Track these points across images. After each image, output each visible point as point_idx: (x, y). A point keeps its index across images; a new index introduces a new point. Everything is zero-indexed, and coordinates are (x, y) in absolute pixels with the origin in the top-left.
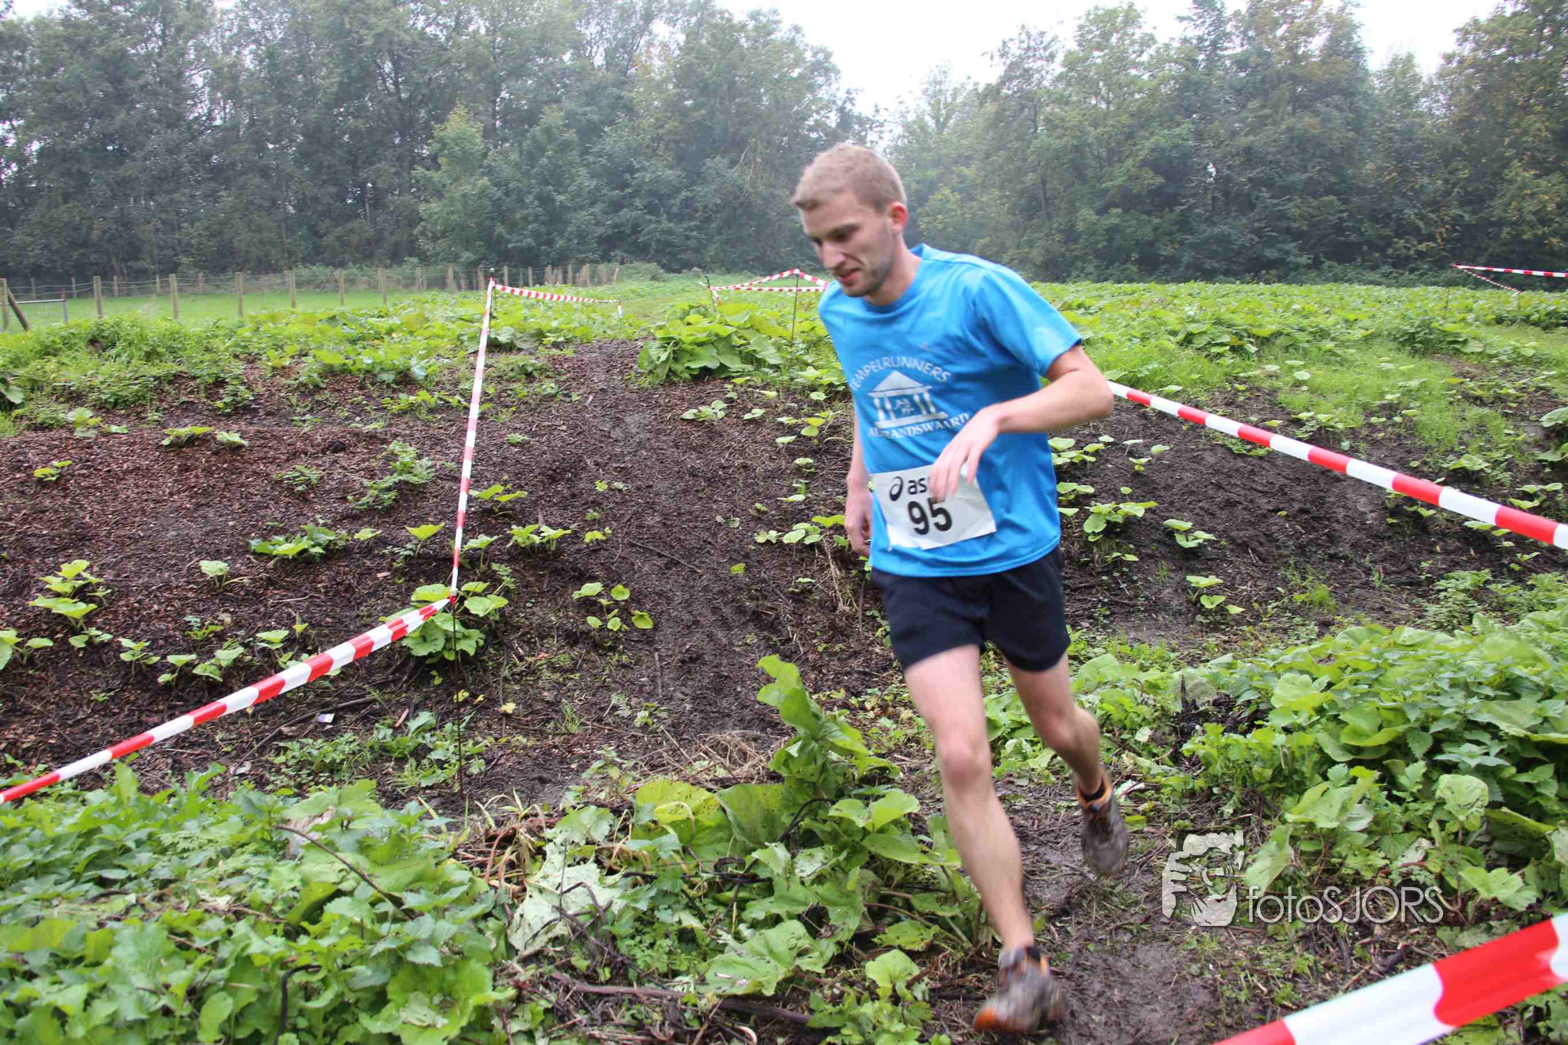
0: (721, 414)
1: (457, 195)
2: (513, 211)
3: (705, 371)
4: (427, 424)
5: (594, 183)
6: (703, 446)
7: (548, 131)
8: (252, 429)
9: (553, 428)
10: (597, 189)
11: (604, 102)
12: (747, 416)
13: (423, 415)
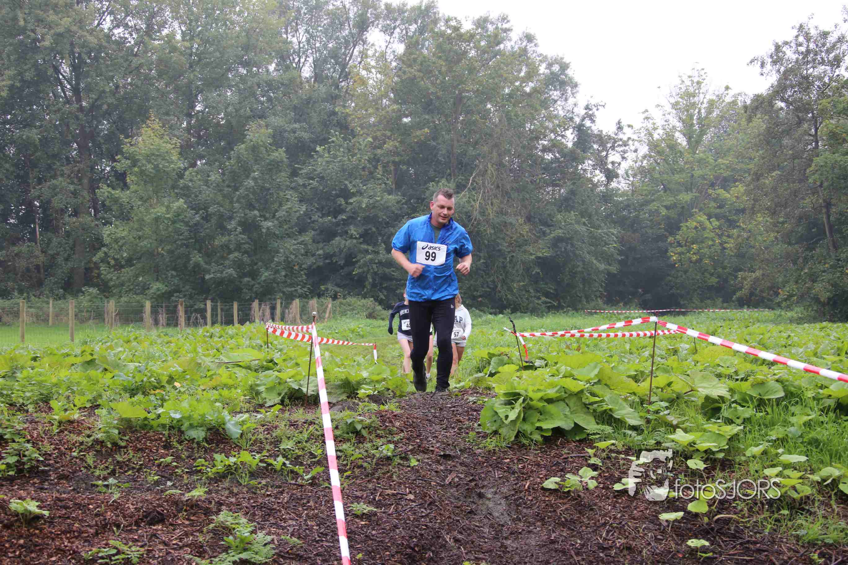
0: (592, 484)
1: (148, 219)
2: (212, 238)
3: (558, 432)
4: (252, 490)
5: (304, 208)
6: (573, 522)
7: (254, 149)
8: (49, 496)
9: (399, 498)
10: (306, 214)
11: (315, 119)
12: (618, 487)
13: (245, 480)
